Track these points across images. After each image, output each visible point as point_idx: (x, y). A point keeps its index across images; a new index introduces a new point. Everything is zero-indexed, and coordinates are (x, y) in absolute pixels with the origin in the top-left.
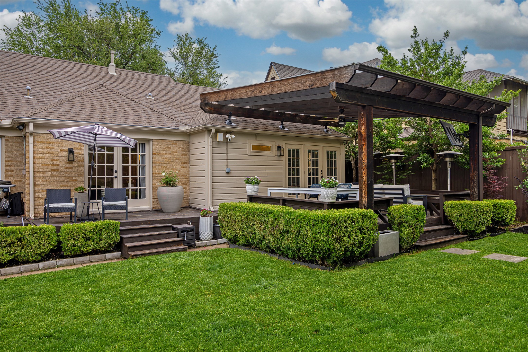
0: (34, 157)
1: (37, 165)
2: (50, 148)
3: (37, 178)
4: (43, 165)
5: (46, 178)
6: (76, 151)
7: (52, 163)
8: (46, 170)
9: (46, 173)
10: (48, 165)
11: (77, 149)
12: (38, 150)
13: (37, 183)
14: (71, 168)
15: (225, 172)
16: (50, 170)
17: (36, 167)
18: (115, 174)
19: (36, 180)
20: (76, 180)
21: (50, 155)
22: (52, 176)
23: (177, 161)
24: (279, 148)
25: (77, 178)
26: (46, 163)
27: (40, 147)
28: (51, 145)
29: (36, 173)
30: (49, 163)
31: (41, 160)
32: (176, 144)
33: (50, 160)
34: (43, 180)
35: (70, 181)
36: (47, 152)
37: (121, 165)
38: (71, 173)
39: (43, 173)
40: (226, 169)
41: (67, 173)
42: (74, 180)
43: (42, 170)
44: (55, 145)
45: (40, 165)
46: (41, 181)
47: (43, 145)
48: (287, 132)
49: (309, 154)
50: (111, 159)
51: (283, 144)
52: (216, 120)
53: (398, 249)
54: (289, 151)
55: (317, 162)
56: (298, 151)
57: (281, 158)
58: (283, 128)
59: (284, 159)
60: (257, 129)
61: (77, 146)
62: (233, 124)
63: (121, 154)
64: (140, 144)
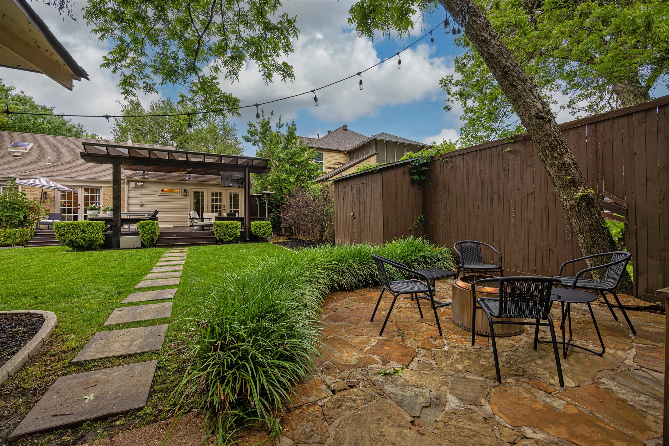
2: (32, 191)
6: (48, 193)
11: (50, 192)
14: (46, 202)
15: (139, 205)
18: (79, 207)
21: (32, 195)
24: (185, 191)
25: (50, 208)
27: (26, 191)
28: (33, 189)
33: (33, 198)
37: (83, 201)
38: (46, 205)
40: (139, 203)
42: (48, 209)
44: (35, 189)
48: (192, 180)
49: (213, 194)
50: (76, 198)
51: (189, 188)
52: (134, 174)
53: (139, 246)
54: (195, 193)
55: (220, 200)
56: (203, 193)
57: (187, 197)
58: (189, 178)
59: (189, 198)
60: (164, 179)
61: (50, 190)
62: (146, 176)
63: (83, 195)
64: (96, 189)
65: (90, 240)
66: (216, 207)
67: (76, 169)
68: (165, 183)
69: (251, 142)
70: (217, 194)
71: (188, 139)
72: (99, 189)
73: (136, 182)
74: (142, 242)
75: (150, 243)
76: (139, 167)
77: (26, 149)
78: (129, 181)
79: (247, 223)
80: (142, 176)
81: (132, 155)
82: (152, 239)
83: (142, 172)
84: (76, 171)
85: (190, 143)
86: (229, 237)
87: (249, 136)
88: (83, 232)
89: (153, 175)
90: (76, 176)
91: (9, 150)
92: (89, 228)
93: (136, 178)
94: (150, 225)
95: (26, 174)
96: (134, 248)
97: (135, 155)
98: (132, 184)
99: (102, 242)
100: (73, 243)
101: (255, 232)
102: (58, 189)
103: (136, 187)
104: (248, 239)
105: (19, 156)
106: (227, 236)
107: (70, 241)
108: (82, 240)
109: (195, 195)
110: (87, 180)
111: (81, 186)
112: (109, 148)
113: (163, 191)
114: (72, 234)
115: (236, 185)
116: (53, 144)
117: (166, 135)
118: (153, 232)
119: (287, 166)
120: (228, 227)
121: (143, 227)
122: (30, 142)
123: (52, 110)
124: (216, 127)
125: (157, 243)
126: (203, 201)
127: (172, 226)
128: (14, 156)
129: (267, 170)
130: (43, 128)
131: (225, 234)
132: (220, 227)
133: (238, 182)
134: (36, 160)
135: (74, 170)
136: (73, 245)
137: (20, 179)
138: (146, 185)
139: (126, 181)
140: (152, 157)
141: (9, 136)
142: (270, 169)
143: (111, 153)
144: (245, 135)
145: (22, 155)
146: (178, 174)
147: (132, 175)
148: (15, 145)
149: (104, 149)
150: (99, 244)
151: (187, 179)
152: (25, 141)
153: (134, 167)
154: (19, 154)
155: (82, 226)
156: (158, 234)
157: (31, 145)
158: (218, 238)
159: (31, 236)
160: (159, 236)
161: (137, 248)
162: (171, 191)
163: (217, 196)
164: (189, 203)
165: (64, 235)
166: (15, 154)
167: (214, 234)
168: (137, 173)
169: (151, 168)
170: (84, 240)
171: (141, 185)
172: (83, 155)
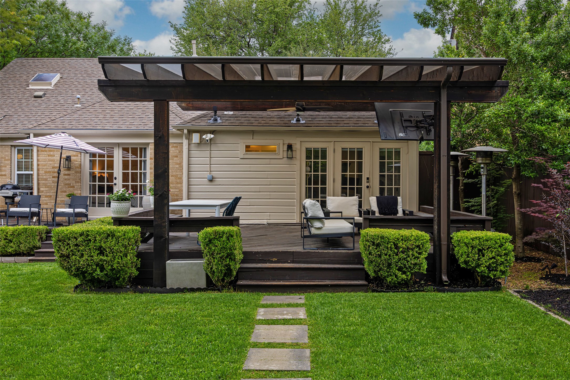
0: (38, 165)
1: (40, 172)
2: (51, 156)
3: (41, 184)
4: (46, 172)
5: (49, 184)
6: (73, 158)
7: (53, 170)
8: (48, 177)
9: (49, 179)
10: (49, 172)
11: (74, 156)
12: (42, 158)
13: (41, 189)
14: (69, 175)
15: (207, 179)
16: (51, 177)
17: (40, 174)
18: (115, 181)
19: (40, 186)
20: (74, 187)
21: (51, 162)
22: (53, 183)
23: (177, 166)
25: (74, 184)
26: (48, 170)
27: (43, 156)
28: (52, 153)
29: (40, 179)
30: (50, 170)
31: (44, 167)
32: (177, 147)
33: (51, 167)
34: (46, 186)
35: (68, 187)
36: (49, 160)
37: (121, 171)
38: (69, 180)
39: (46, 180)
41: (66, 179)
42: (71, 187)
43: (44, 177)
44: (55, 153)
45: (43, 172)
46: (44, 187)
47: (45, 153)
48: (303, 125)
49: (344, 153)
50: (111, 165)
51: (296, 142)
52: (199, 117)
53: (203, 283)
54: (308, 151)
55: (360, 165)
56: (324, 152)
57: (294, 161)
58: (298, 120)
59: (298, 163)
60: (251, 124)
61: (74, 153)
62: (219, 121)
63: (121, 159)
64: (141, 149)
65: (112, 270)
66: (352, 183)
67: (112, 113)
68: (253, 133)
69: (434, 26)
70: (352, 153)
71: (290, 43)
72: (145, 149)
73: (202, 132)
74: (207, 275)
75: (223, 280)
76: (206, 104)
77: (50, 84)
78: (190, 132)
79: (444, 235)
80: (211, 121)
81: (190, 78)
82: (229, 270)
83: (211, 113)
84: (112, 116)
85: (293, 50)
86: (399, 274)
87: (430, 11)
88: (101, 251)
89: (230, 116)
90: (111, 127)
91: (31, 87)
92: (111, 242)
93: (203, 124)
94: (224, 238)
95: (43, 126)
96: (192, 290)
97: (197, 78)
98: (196, 138)
99: (135, 273)
100: (83, 273)
101: (466, 262)
102: (86, 152)
103: (202, 143)
104: (445, 278)
105: (40, 97)
106: (394, 270)
107: (78, 269)
108: (98, 270)
109: (308, 157)
110: (126, 132)
111: (119, 145)
112: (147, 66)
113: (247, 147)
114: (82, 255)
115: (413, 134)
116: (86, 71)
117: (253, 42)
118: (231, 256)
119: (546, 76)
120: (397, 247)
121: (210, 241)
122: (57, 72)
123: (90, 17)
124: (340, 13)
125: (237, 278)
126: (324, 170)
127: (265, 222)
128: (35, 97)
129: (496, 91)
130: (77, 49)
131: (389, 265)
132: (378, 245)
133: (417, 126)
134: (62, 102)
135: (108, 116)
136: (84, 277)
137: (36, 135)
138: (221, 138)
139: (186, 131)
140: (228, 78)
141: (33, 65)
142: (505, 87)
143: (152, 77)
144: (420, 11)
145: (45, 94)
146: (276, 113)
147: (195, 119)
148: (39, 79)
149: (137, 68)
150: (130, 277)
151: (294, 121)
152: (52, 71)
153: (198, 103)
154: (41, 93)
155: (98, 238)
156: (239, 257)
157: (58, 76)
158: (372, 274)
159: (41, 238)
160: (243, 261)
161: (199, 290)
162: (263, 149)
163: (352, 157)
164: (297, 174)
165: (68, 257)
166: (37, 94)
167: (361, 261)
168: (204, 116)
169: (228, 104)
170: (102, 269)
171: (211, 139)
172: (103, 86)
